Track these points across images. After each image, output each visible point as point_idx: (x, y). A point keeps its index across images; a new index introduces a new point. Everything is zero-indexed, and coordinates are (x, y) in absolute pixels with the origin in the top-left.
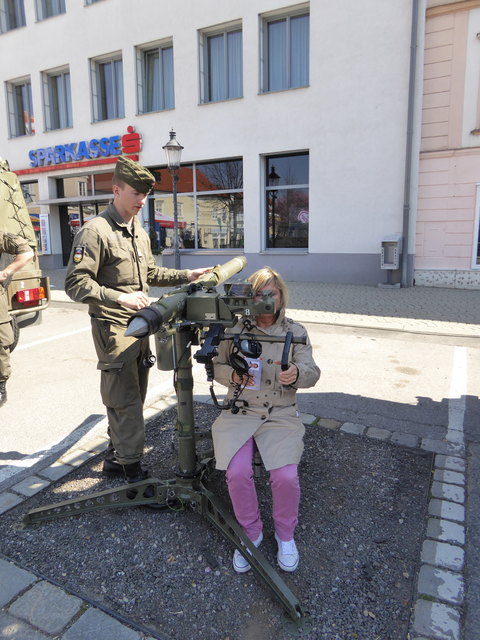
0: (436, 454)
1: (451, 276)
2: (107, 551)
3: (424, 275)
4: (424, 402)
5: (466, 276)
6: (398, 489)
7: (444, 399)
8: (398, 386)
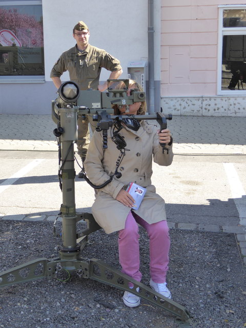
0: (236, 234)
1: (198, 103)
2: (22, 312)
3: (171, 103)
4: (214, 203)
5: (212, 102)
6: (218, 255)
7: (229, 199)
8: (189, 193)
